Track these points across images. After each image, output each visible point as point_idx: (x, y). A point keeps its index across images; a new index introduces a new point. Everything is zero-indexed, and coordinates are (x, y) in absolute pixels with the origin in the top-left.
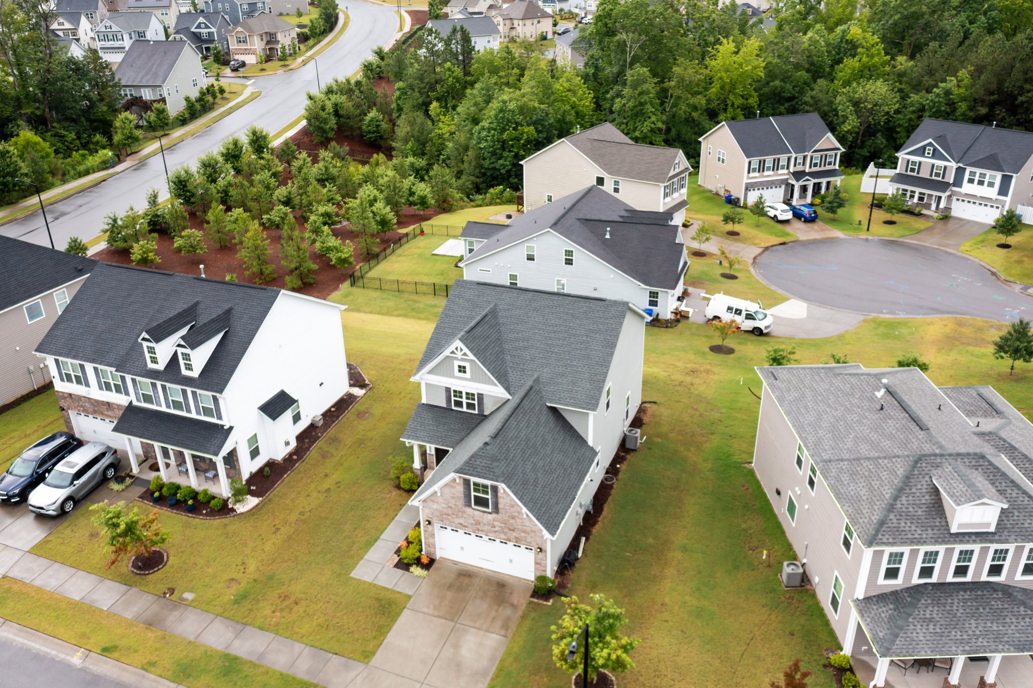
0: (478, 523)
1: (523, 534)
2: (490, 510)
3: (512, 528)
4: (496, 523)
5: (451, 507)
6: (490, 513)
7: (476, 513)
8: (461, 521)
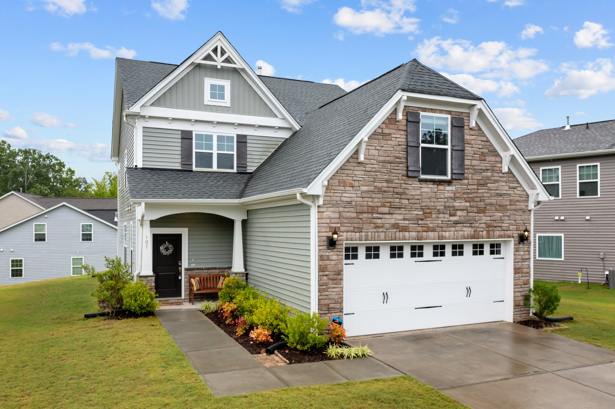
0: (427, 212)
1: (498, 215)
2: (449, 177)
3: (481, 204)
4: (457, 204)
5: (380, 190)
6: (449, 183)
7: (427, 189)
8: (397, 218)
